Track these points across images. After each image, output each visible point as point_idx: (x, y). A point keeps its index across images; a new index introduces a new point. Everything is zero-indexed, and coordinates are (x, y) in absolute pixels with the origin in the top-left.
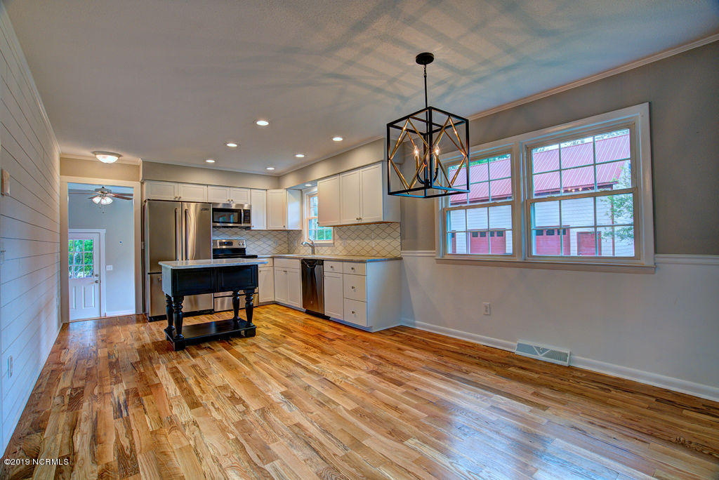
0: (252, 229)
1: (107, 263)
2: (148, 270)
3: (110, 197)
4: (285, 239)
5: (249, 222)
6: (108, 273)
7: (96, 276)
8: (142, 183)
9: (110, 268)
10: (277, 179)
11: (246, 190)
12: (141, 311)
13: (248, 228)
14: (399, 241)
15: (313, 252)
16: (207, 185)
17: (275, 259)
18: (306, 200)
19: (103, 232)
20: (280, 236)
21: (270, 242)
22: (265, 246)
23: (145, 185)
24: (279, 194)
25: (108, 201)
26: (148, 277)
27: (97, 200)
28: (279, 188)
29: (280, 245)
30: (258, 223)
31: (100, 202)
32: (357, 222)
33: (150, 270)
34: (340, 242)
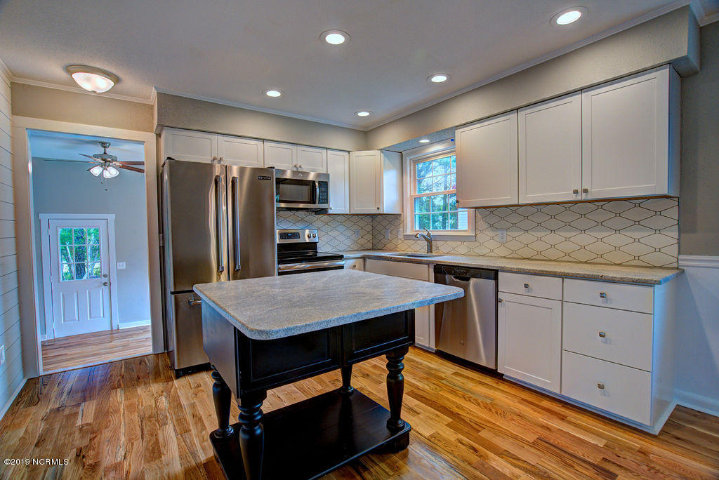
0: (330, 212)
1: (119, 259)
2: (171, 287)
3: (115, 167)
4: (369, 228)
5: (326, 200)
6: (119, 272)
7: (105, 276)
8: (159, 136)
9: (122, 265)
10: (365, 135)
11: (320, 150)
12: (161, 350)
13: (323, 211)
14: (676, 235)
15: (430, 249)
16: (263, 140)
17: (368, 261)
18: (408, 167)
19: (111, 217)
20: (362, 223)
21: (349, 233)
22: (342, 238)
23: (162, 140)
24: (369, 158)
25: (111, 173)
26: (171, 299)
27: (96, 171)
28: (367, 148)
29: (362, 237)
30: (338, 202)
31: (102, 174)
32: (573, 198)
33: (175, 288)
34: (492, 234)
